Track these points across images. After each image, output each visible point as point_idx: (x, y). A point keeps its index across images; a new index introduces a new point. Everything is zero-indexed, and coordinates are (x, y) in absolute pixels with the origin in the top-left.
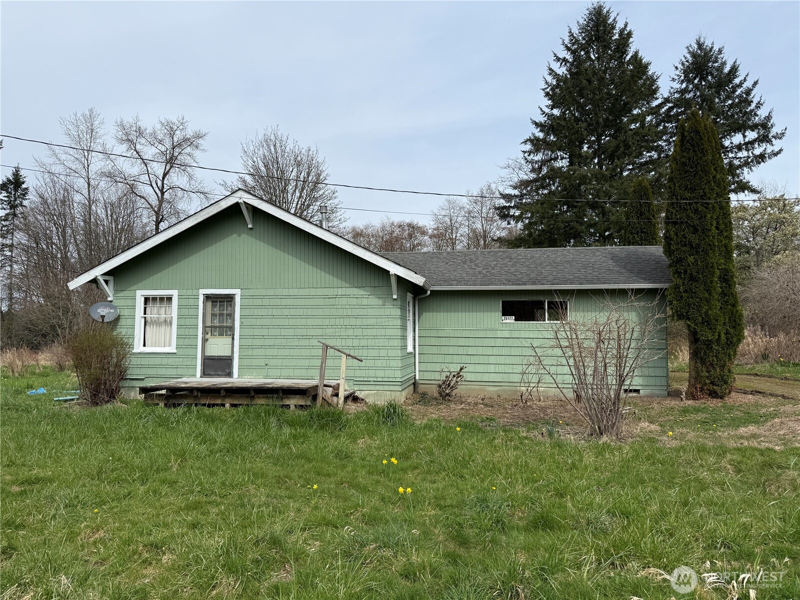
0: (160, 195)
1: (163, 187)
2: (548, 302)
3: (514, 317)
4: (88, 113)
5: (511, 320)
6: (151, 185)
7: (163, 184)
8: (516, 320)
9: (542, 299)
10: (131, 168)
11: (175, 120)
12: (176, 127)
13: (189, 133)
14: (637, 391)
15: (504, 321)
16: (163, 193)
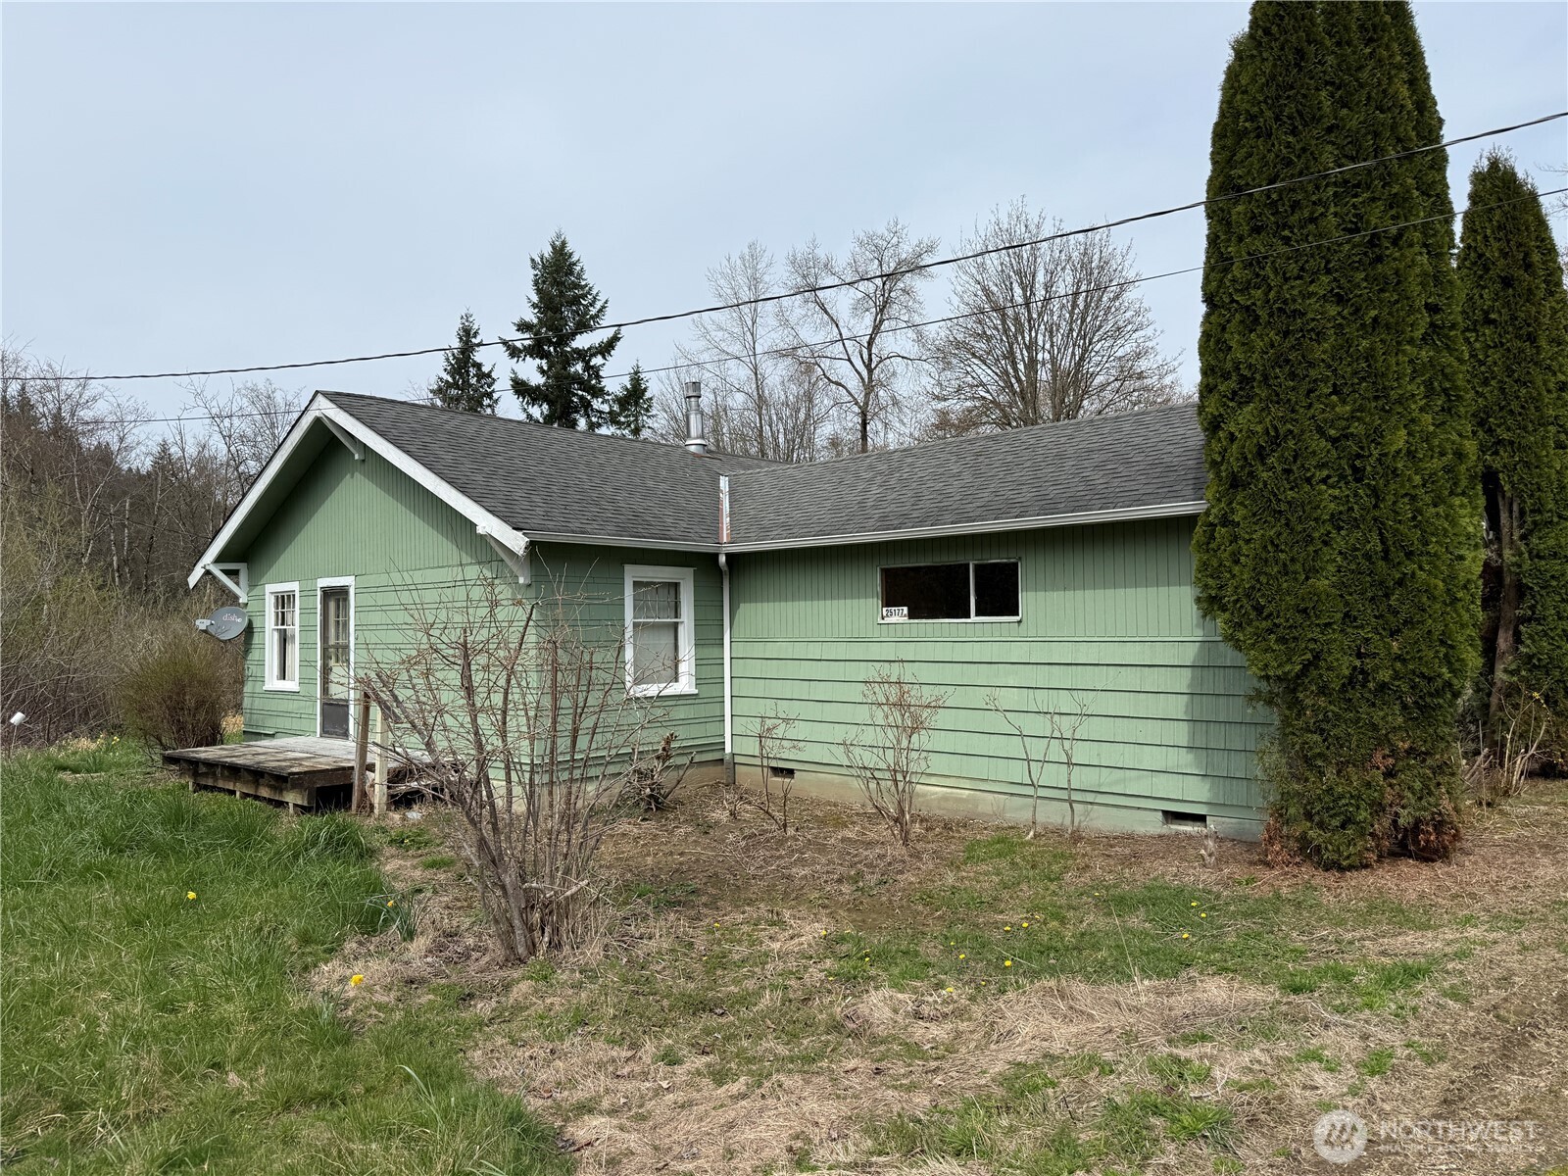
0: (865, 374)
1: (870, 360)
2: (977, 567)
3: (905, 609)
4: (746, 251)
5: (899, 615)
6: (849, 360)
7: (870, 355)
8: (911, 616)
9: (961, 560)
10: (814, 333)
11: (881, 230)
12: (885, 244)
13: (906, 251)
14: (1200, 819)
15: (887, 620)
16: (870, 371)
